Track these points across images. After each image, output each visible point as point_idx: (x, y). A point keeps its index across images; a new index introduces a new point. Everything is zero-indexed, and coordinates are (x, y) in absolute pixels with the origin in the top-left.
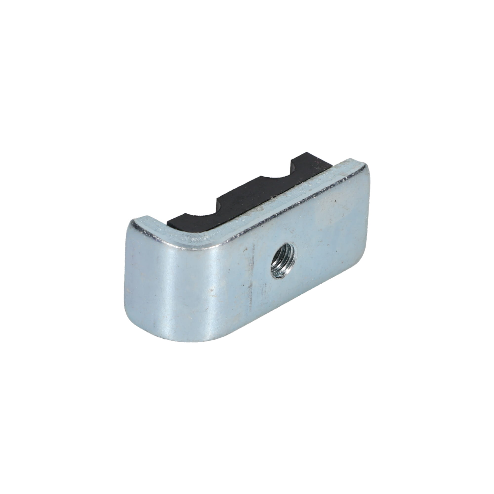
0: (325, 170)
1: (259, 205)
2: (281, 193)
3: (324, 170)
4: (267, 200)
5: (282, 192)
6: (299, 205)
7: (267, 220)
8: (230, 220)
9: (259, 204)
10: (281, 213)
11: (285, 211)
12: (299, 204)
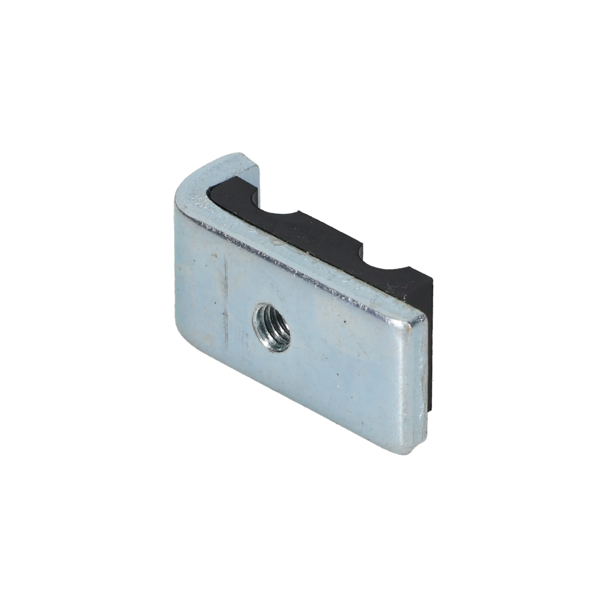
0: (386, 293)
1: (288, 242)
2: (320, 259)
3: (386, 291)
4: (300, 248)
5: (322, 259)
6: (293, 273)
7: (249, 248)
8: (246, 221)
9: (290, 242)
10: (268, 259)
11: (274, 262)
12: (295, 273)
